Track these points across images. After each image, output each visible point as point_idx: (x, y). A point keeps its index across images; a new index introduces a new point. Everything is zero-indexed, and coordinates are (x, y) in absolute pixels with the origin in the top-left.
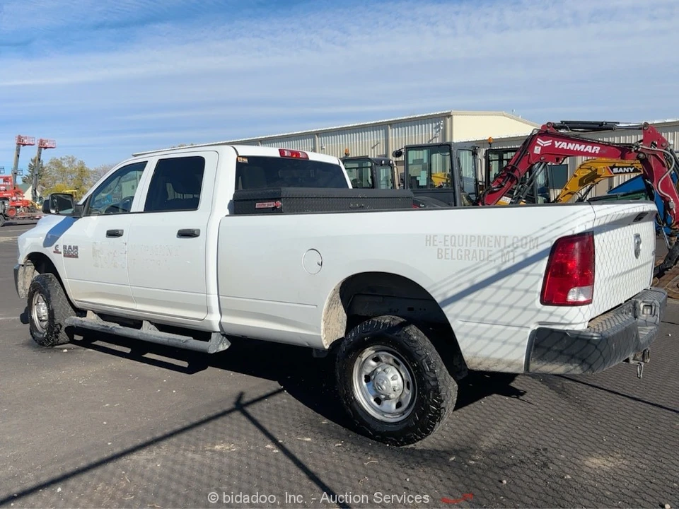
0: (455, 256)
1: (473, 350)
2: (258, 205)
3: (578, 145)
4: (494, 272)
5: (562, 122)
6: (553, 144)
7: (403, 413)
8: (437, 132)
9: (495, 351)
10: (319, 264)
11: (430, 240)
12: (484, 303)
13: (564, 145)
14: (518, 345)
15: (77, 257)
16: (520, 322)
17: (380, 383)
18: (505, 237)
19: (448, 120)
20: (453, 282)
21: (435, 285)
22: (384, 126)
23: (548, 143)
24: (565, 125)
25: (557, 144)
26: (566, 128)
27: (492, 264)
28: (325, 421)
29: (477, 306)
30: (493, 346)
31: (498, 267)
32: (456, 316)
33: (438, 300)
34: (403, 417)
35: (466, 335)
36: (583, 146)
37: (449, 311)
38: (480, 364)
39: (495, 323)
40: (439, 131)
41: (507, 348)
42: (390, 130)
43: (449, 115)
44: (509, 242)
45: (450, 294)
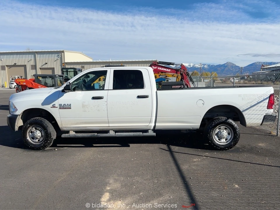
0: (247, 99)
1: (249, 122)
2: (173, 87)
3: (164, 69)
4: (256, 103)
5: (159, 62)
6: (157, 68)
7: (227, 142)
8: (58, 58)
9: (255, 121)
10: (203, 104)
11: (240, 96)
12: (254, 110)
13: (160, 69)
14: (260, 119)
15: (71, 108)
16: (262, 114)
17: (223, 134)
18: (259, 94)
19: (63, 53)
20: (246, 105)
21: (241, 107)
22: (34, 53)
23: (156, 68)
24: (160, 63)
25: (158, 68)
26: (161, 64)
27: (256, 101)
28: (200, 150)
29: (251, 111)
30: (255, 120)
31: (257, 101)
32: (246, 114)
33: (241, 111)
34: (227, 143)
35: (248, 118)
36: (166, 69)
37: (244, 113)
38: (250, 125)
39: (256, 115)
40: (59, 57)
41: (258, 120)
42: (37, 55)
43: (63, 52)
44: (260, 95)
45: (245, 109)
